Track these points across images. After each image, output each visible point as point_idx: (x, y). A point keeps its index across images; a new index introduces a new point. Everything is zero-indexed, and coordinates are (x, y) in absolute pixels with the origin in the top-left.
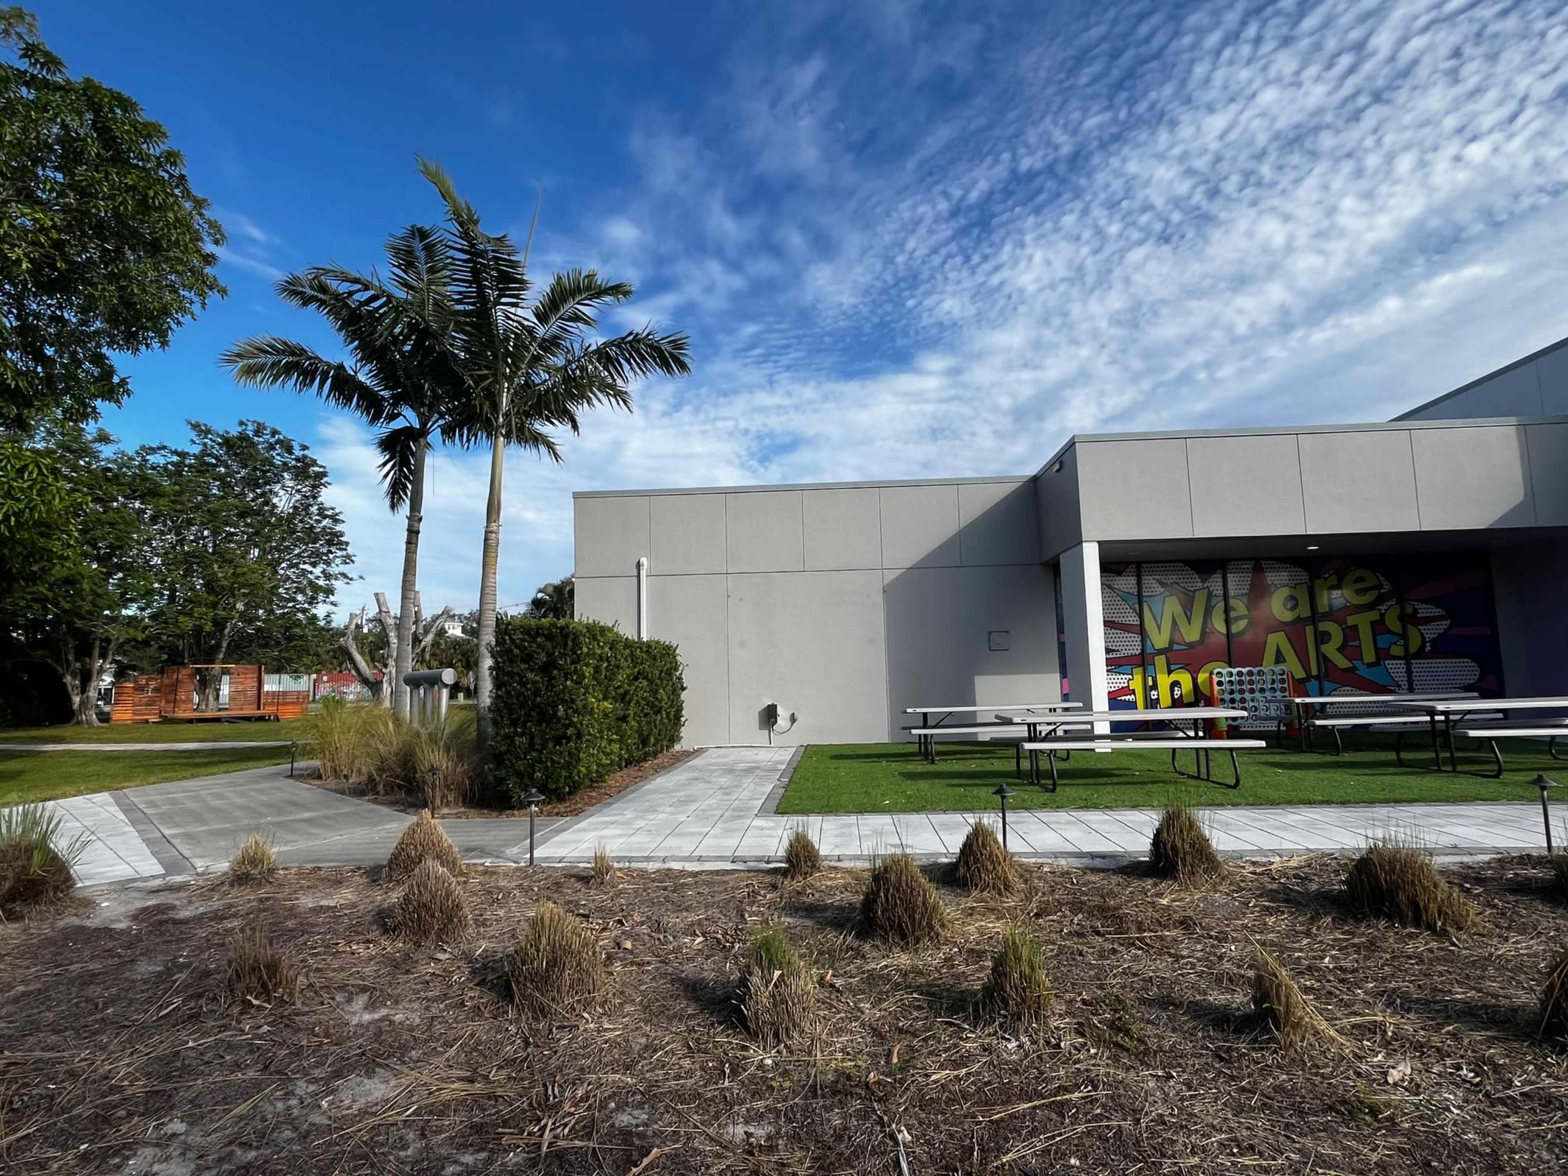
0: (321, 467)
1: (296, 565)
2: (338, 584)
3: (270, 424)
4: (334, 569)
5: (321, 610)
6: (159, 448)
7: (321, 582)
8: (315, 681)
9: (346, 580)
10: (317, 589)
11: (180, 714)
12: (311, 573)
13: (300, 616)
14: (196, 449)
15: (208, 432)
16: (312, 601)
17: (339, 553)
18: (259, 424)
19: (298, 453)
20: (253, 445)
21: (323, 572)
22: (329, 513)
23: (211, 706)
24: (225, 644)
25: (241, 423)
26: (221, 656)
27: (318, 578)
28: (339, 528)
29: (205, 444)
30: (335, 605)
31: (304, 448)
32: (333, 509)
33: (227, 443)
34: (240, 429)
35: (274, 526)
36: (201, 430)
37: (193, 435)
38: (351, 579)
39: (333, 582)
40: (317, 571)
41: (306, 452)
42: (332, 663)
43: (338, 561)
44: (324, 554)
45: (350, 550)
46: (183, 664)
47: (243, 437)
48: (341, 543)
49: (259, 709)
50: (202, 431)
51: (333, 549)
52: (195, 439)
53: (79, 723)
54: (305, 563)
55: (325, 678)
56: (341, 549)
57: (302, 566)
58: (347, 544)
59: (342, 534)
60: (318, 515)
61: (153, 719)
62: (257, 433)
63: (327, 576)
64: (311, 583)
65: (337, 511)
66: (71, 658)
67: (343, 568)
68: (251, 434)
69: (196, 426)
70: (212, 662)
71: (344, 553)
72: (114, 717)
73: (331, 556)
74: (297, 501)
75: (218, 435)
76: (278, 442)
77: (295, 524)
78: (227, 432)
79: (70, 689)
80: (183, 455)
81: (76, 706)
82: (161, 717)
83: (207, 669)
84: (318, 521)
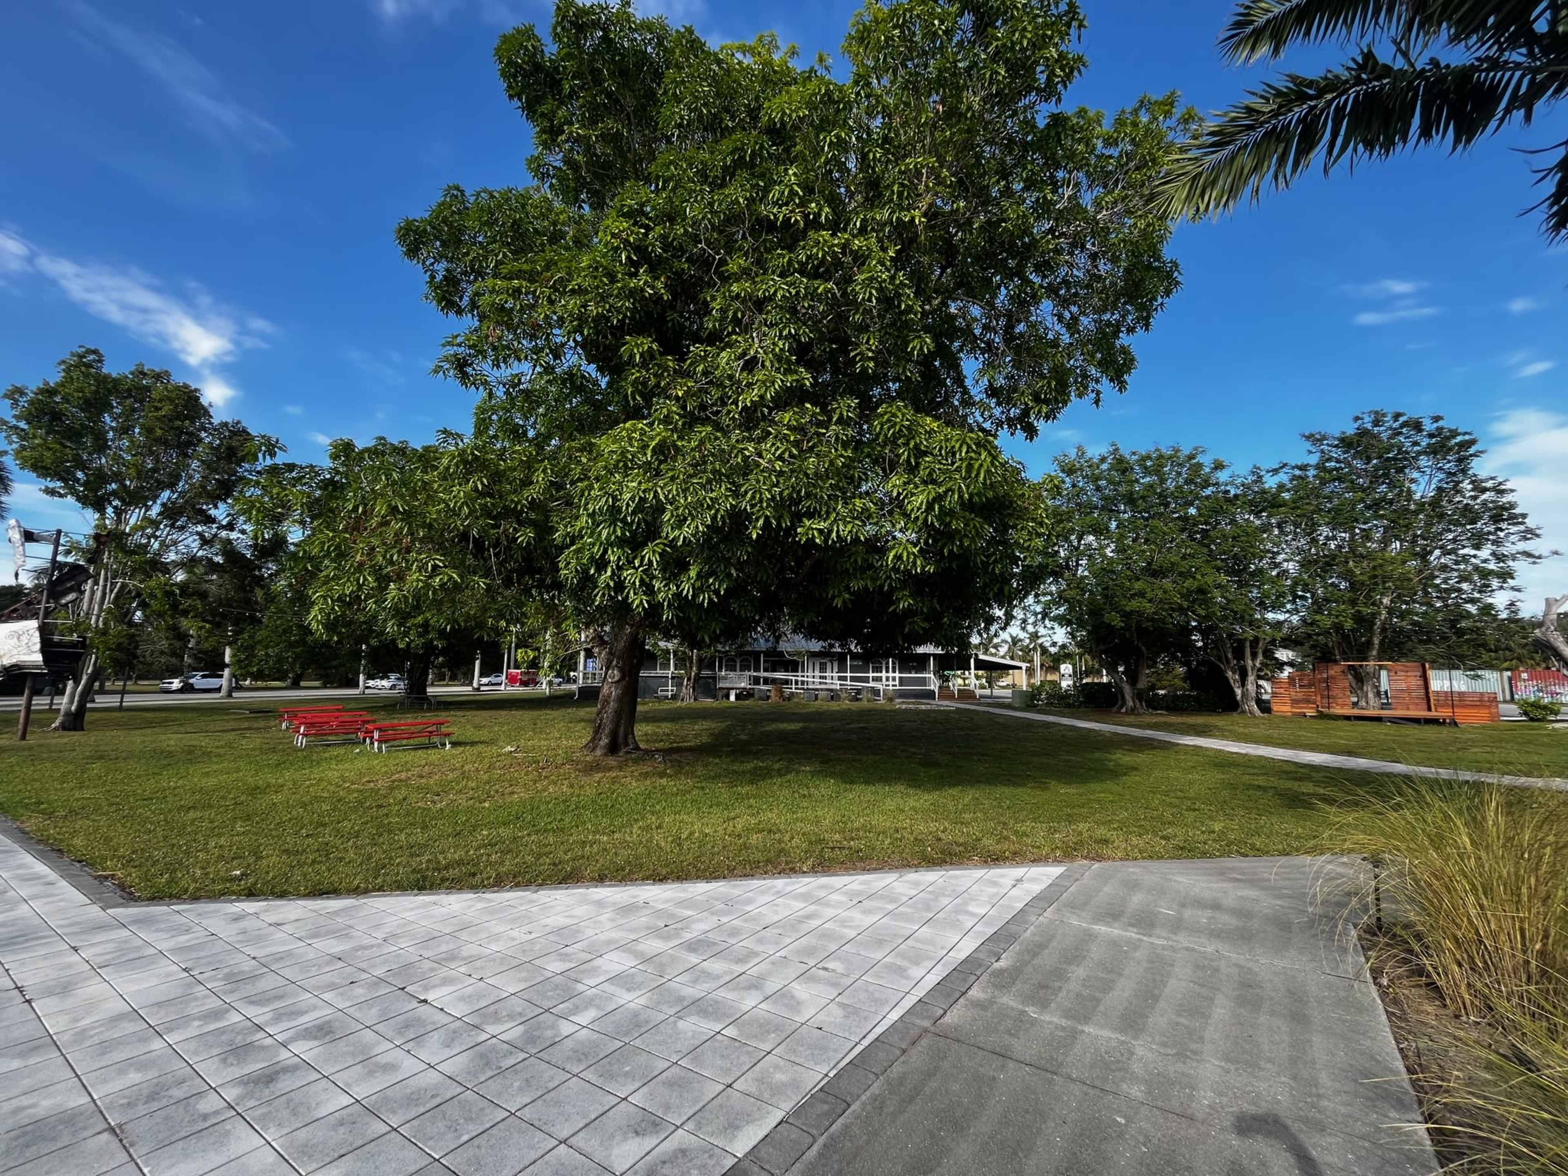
0: (1465, 433)
1: (1453, 551)
2: (1519, 566)
3: (1390, 410)
4: (1508, 549)
5: (1500, 599)
6: (1281, 468)
7: (1492, 566)
8: (1510, 679)
9: (1531, 560)
10: (1485, 574)
11: (1337, 711)
12: (1475, 556)
13: (1470, 607)
14: (1314, 459)
15: (1324, 438)
16: (1484, 588)
17: (1514, 529)
18: (1377, 413)
19: (1429, 426)
20: (1375, 437)
21: (1493, 554)
22: (1489, 484)
23: (1371, 703)
24: (1376, 641)
25: (1357, 419)
26: (1374, 653)
27: (1485, 561)
28: (1505, 499)
29: (1322, 451)
30: (1519, 590)
31: (1437, 419)
32: (1492, 478)
33: (1346, 443)
34: (1356, 425)
35: (1416, 513)
36: (1315, 439)
37: (1308, 445)
38: (1539, 557)
39: (1511, 563)
40: (1485, 553)
41: (1440, 423)
42: (1532, 659)
43: (1512, 538)
44: (1489, 533)
45: (1530, 522)
46: (1336, 662)
47: (1363, 433)
48: (1515, 516)
49: (1429, 709)
50: (1318, 440)
51: (1504, 525)
52: (1311, 449)
53: (1244, 712)
54: (1464, 547)
55: (1525, 676)
56: (1514, 524)
57: (1461, 552)
58: (1524, 516)
59: (1512, 506)
60: (1472, 490)
61: (1310, 712)
62: (1376, 423)
63: (1499, 558)
64: (1476, 568)
65: (1500, 480)
66: (1230, 656)
67: (1522, 546)
68: (1369, 426)
69: (1309, 437)
70: (1365, 659)
71: (1522, 528)
72: (1275, 708)
73: (1502, 534)
74: (1440, 481)
75: (1334, 438)
76: (1404, 425)
77: (1442, 507)
78: (1343, 433)
79: (1232, 682)
80: (1303, 468)
81: (1239, 698)
82: (1318, 711)
83: (1361, 666)
84: (1475, 498)
